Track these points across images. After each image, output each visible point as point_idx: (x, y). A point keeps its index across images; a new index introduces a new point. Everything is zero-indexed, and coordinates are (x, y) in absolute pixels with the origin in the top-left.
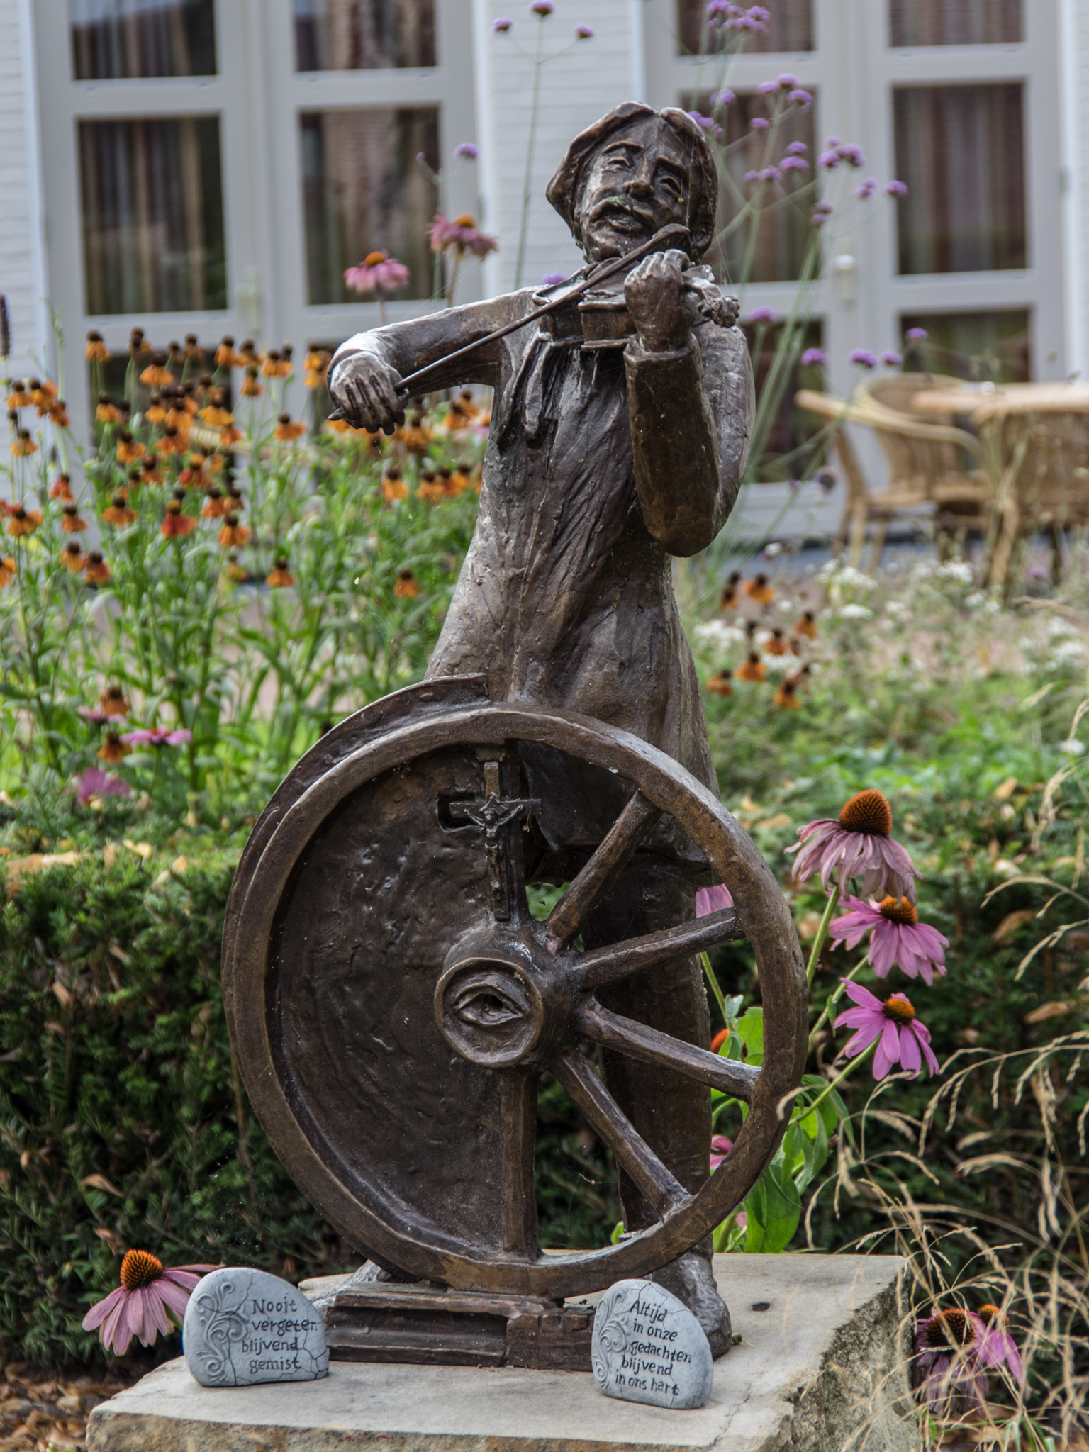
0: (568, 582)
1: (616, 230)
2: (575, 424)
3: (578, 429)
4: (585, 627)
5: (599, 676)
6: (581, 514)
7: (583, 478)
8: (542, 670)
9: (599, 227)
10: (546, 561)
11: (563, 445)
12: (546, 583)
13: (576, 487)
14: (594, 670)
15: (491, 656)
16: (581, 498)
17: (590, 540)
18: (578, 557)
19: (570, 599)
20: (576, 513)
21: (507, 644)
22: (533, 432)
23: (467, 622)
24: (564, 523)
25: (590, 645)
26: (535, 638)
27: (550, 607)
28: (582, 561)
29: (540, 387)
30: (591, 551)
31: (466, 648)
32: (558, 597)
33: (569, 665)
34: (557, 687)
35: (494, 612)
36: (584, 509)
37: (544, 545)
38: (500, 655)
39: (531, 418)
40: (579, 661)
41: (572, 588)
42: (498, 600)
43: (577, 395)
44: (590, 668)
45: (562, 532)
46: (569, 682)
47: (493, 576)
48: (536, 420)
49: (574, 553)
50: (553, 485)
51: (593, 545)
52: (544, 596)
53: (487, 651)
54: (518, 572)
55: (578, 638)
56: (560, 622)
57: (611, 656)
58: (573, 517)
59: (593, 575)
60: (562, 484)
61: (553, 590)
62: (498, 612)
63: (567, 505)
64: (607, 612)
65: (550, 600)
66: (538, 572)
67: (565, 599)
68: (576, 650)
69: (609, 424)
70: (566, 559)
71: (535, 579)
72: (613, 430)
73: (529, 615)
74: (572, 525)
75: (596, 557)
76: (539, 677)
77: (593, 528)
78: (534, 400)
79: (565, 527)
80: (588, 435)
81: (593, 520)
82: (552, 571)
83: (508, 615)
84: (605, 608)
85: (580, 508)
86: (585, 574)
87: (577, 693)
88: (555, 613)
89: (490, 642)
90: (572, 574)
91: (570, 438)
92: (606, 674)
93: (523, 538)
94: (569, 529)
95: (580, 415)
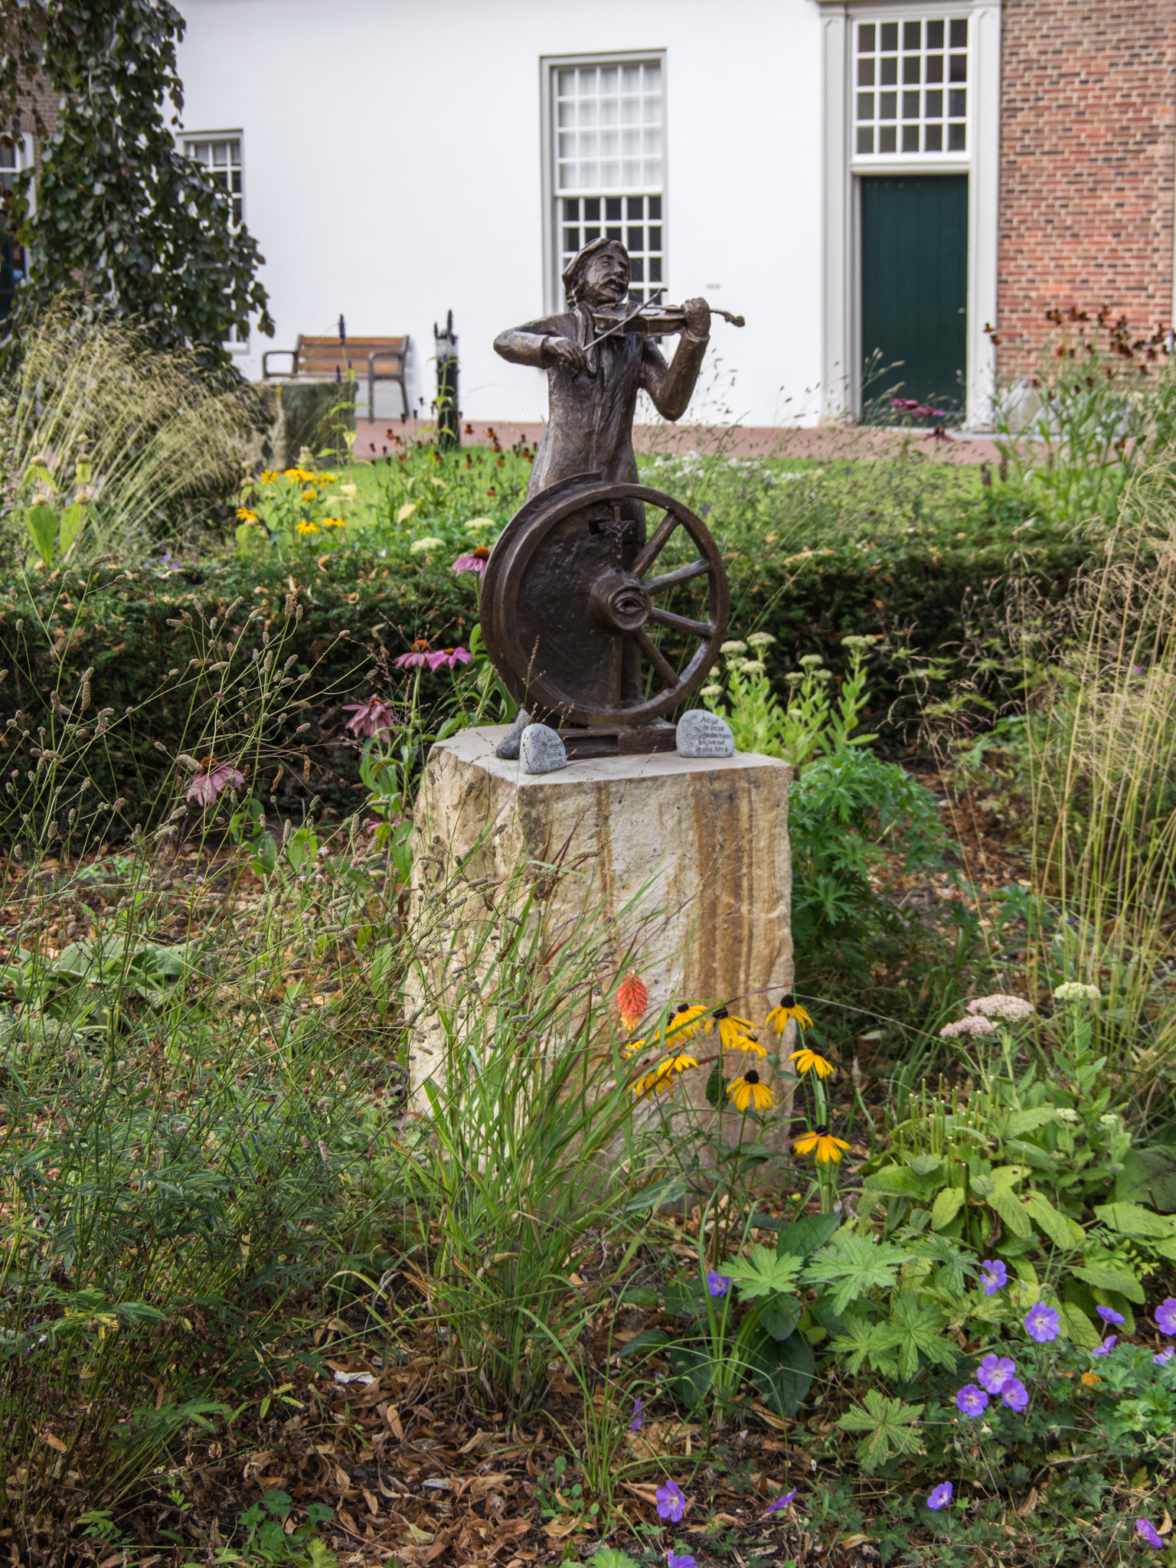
1: (612, 290)
2: (611, 370)
3: (612, 373)
4: (619, 452)
5: (626, 471)
7: (616, 393)
9: (605, 288)
10: (606, 425)
11: (607, 379)
12: (606, 434)
13: (614, 396)
15: (579, 465)
16: (617, 398)
17: (622, 416)
20: (615, 405)
21: (587, 460)
22: (595, 372)
23: (566, 452)
28: (620, 425)
31: (568, 463)
33: (614, 468)
35: (578, 447)
37: (605, 419)
38: (583, 464)
39: (592, 367)
42: (580, 442)
44: (622, 468)
46: (615, 474)
47: (575, 432)
48: (595, 367)
49: (617, 421)
50: (607, 394)
53: (577, 463)
54: (590, 430)
55: (617, 456)
56: (613, 450)
60: (610, 393)
63: (612, 402)
67: (614, 440)
68: (617, 461)
71: (601, 432)
73: (599, 447)
75: (624, 423)
76: (605, 473)
77: (622, 411)
78: (592, 360)
80: (617, 374)
81: (622, 408)
82: (608, 429)
86: (621, 430)
88: (611, 446)
91: (609, 376)
92: (629, 470)
93: (591, 416)
94: (613, 412)
95: (614, 366)
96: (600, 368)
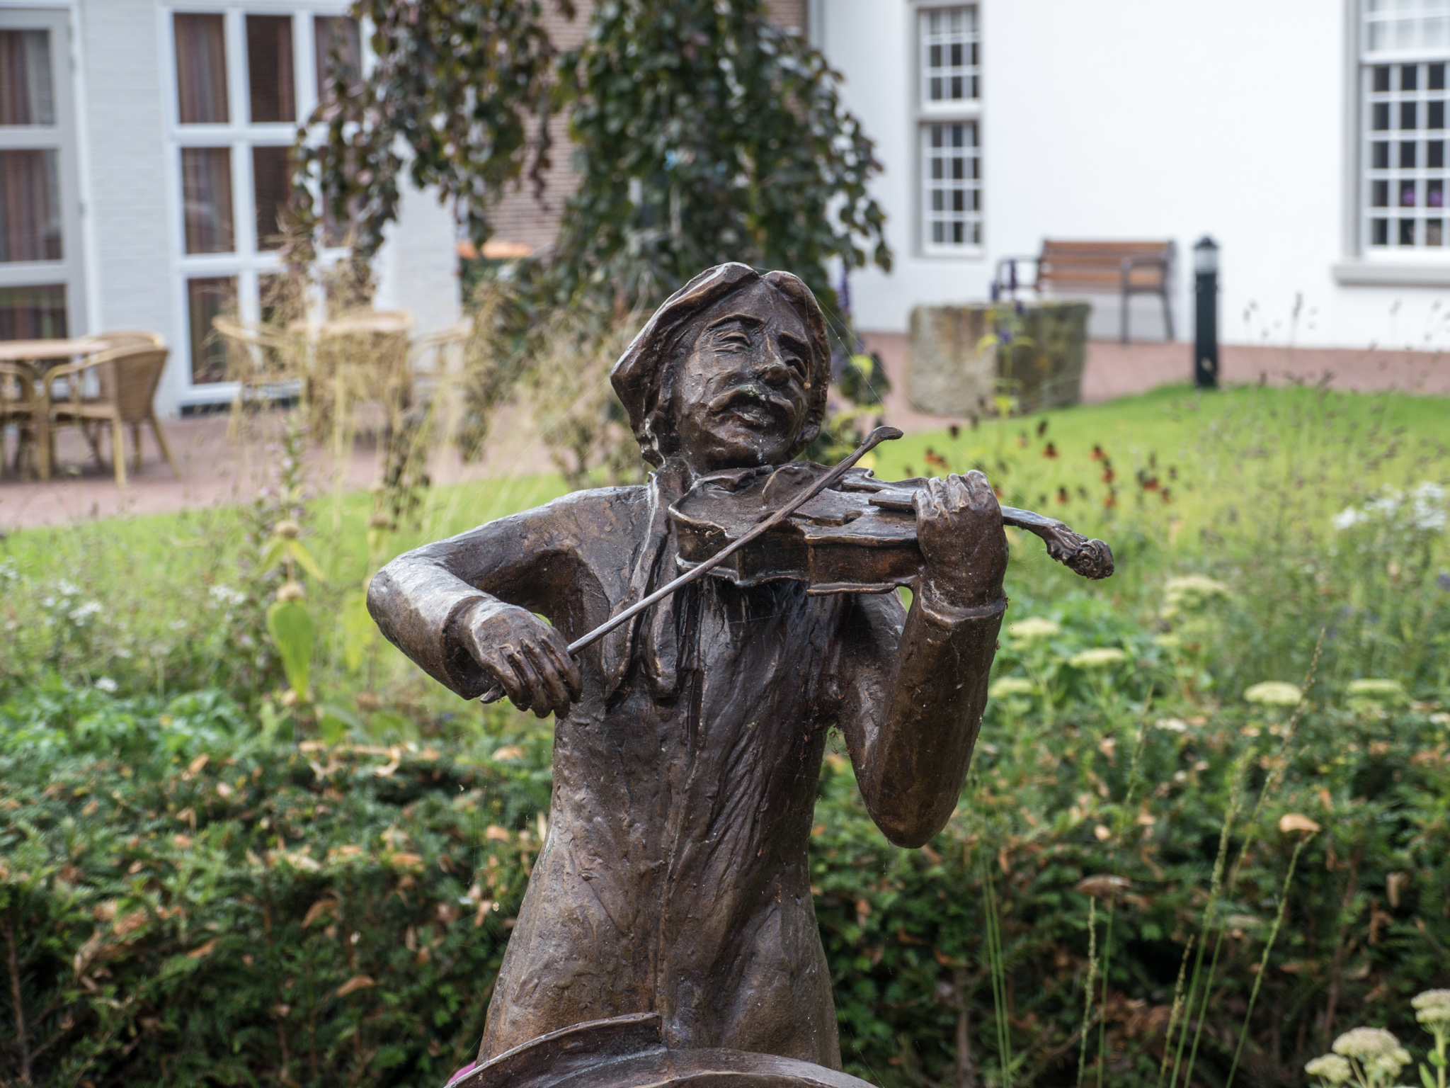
0: (730, 878)
1: (749, 425)
2: (727, 675)
3: (732, 682)
4: (747, 931)
5: (769, 992)
6: (742, 789)
7: (743, 744)
8: (698, 992)
9: (723, 421)
10: (700, 851)
11: (715, 702)
12: (699, 879)
13: (734, 755)
14: (762, 985)
15: (616, 973)
16: (741, 769)
17: (755, 821)
18: (742, 844)
19: (734, 899)
20: (736, 788)
21: (640, 959)
22: (671, 687)
23: (577, 930)
24: (720, 800)
25: (753, 954)
26: (689, 950)
27: (707, 911)
28: (747, 851)
29: (672, 628)
30: (757, 836)
31: (579, 965)
32: (719, 898)
33: (729, 981)
34: (716, 1010)
35: (616, 916)
36: (745, 783)
37: (696, 832)
38: (629, 971)
39: (664, 668)
40: (741, 975)
41: (736, 886)
42: (620, 901)
43: (725, 637)
44: (755, 983)
45: (719, 814)
46: (729, 1003)
47: (607, 868)
48: (671, 670)
49: (737, 840)
50: (705, 755)
51: (759, 826)
52: (698, 897)
53: (610, 967)
54: (653, 865)
55: (739, 946)
56: (722, 930)
57: (782, 966)
58: (732, 794)
59: (758, 867)
60: (716, 753)
61: (709, 887)
62: (622, 916)
63: (724, 781)
64: (770, 909)
65: (708, 901)
66: (689, 866)
67: (727, 900)
68: (737, 962)
69: (770, 675)
70: (724, 849)
71: (684, 875)
72: (775, 681)
73: (676, 922)
74: (730, 805)
75: (763, 841)
76: (696, 1001)
77: (758, 808)
78: (665, 645)
79: (722, 807)
80: (745, 690)
81: (757, 797)
82: (707, 864)
83: (640, 920)
84: (767, 904)
85: (739, 783)
86: (751, 867)
87: (740, 1016)
88: (715, 919)
89: (613, 955)
90: (735, 867)
91: (723, 692)
92: (776, 989)
93: (658, 821)
94: (727, 810)
95: (733, 664)
96: (688, 675)
